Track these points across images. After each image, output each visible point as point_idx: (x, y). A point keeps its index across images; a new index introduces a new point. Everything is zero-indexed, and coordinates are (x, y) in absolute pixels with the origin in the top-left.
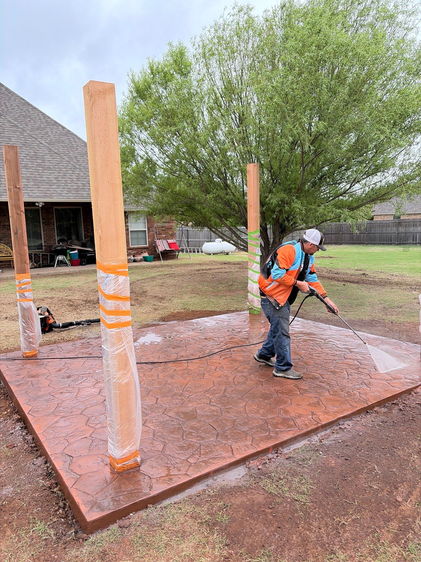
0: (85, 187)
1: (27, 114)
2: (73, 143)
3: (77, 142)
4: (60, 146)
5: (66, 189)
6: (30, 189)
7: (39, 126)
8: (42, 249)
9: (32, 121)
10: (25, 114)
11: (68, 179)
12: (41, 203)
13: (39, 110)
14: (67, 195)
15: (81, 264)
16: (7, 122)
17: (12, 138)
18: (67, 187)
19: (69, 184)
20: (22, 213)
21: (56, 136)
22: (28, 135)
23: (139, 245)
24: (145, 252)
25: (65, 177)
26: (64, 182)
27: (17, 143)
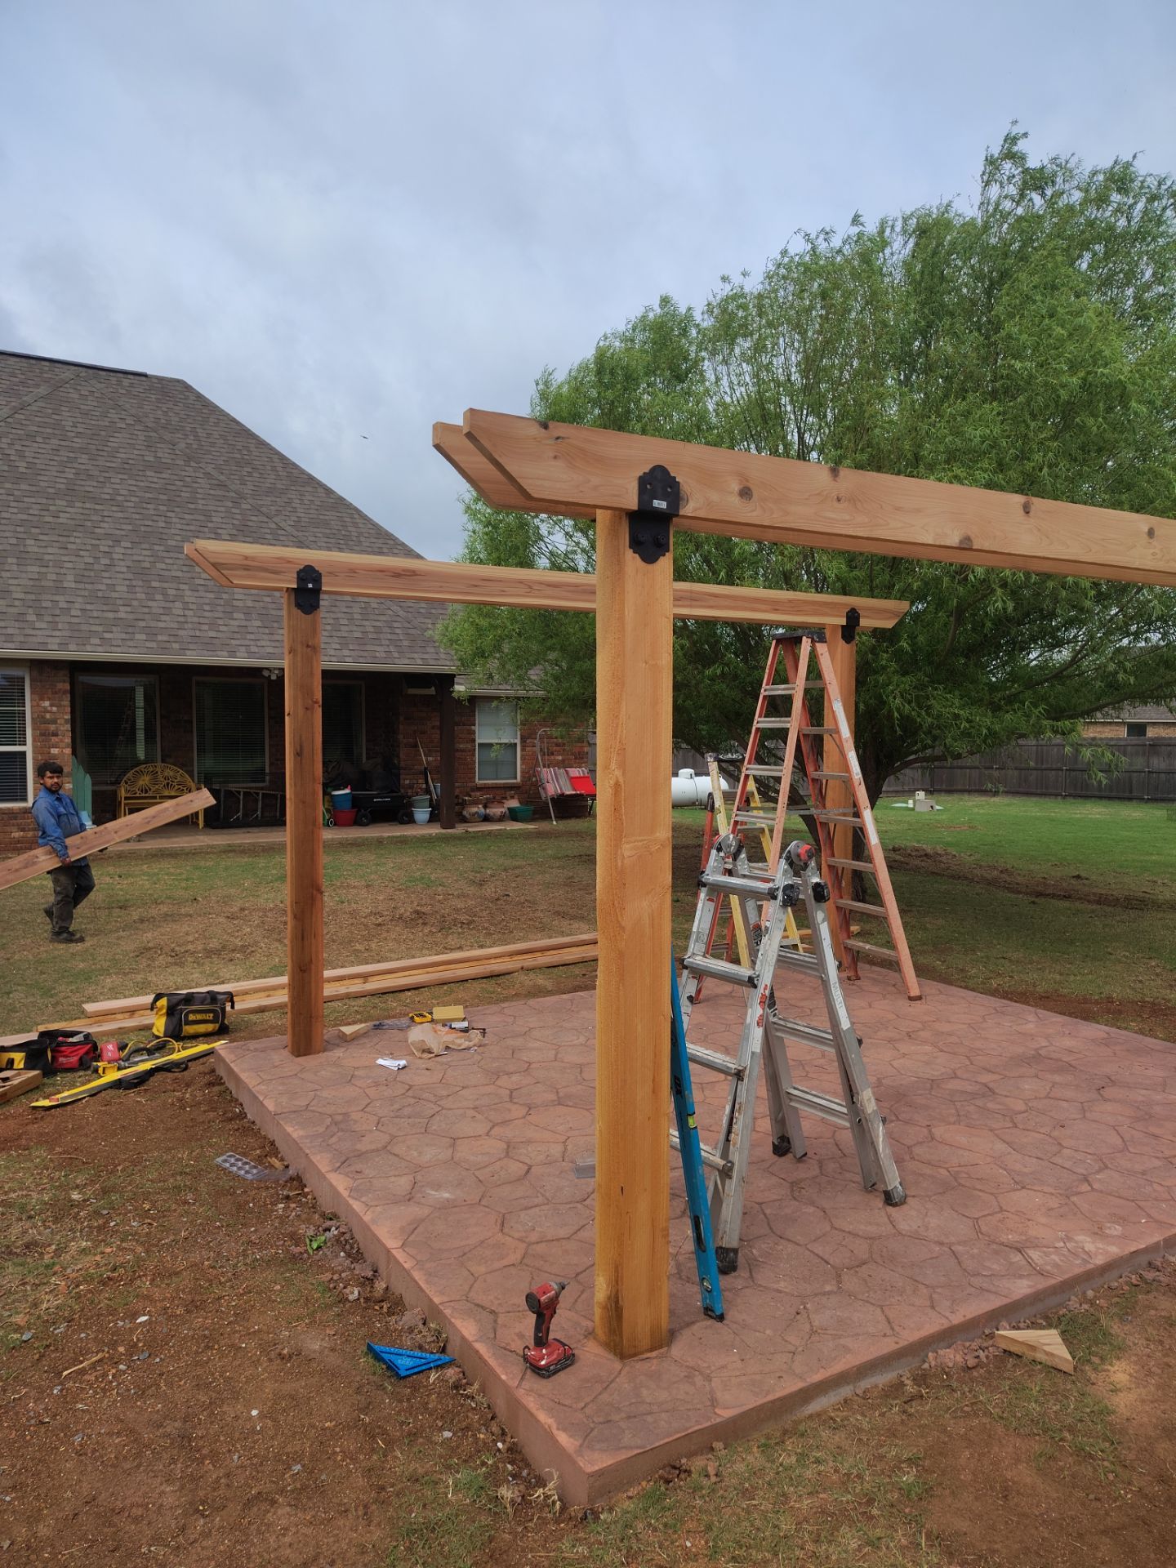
0: (381, 636)
1: (246, 457)
2: (350, 529)
3: (361, 525)
4: (320, 535)
5: (336, 640)
6: (252, 637)
7: (272, 486)
8: (264, 781)
9: (255, 475)
10: (239, 456)
11: (343, 615)
12: (277, 672)
13: (272, 449)
14: (338, 652)
15: (357, 822)
16: (202, 476)
17: (213, 514)
18: (339, 634)
19: (343, 628)
20: (316, 705)
21: (311, 511)
22: (249, 507)
23: (497, 779)
24: (512, 797)
25: (334, 609)
26: (332, 621)
27: (224, 526)
